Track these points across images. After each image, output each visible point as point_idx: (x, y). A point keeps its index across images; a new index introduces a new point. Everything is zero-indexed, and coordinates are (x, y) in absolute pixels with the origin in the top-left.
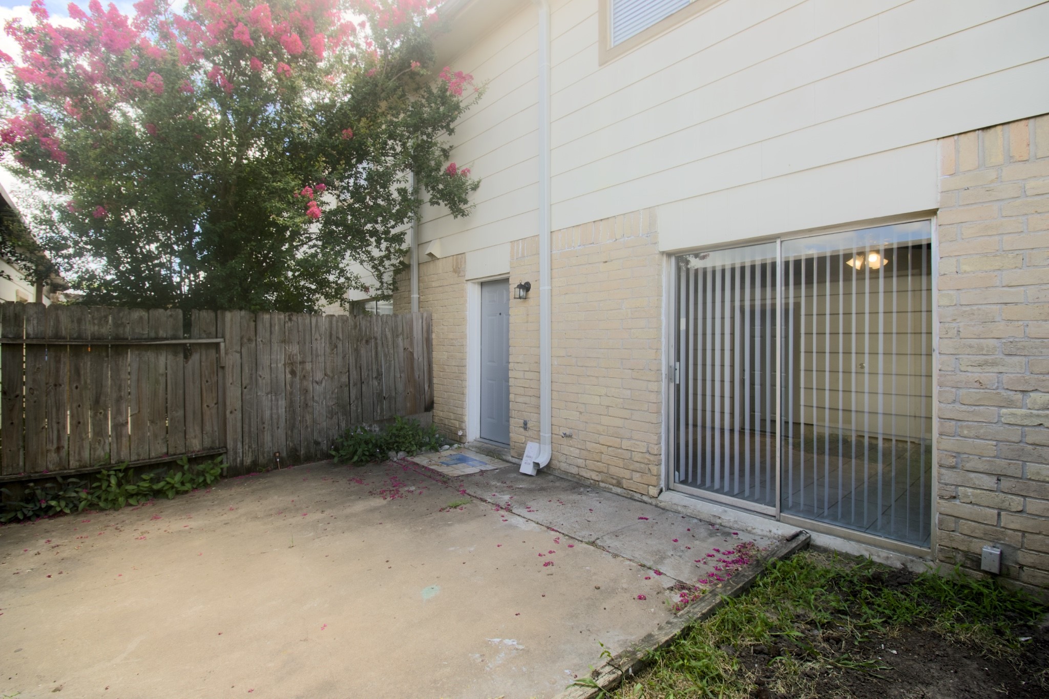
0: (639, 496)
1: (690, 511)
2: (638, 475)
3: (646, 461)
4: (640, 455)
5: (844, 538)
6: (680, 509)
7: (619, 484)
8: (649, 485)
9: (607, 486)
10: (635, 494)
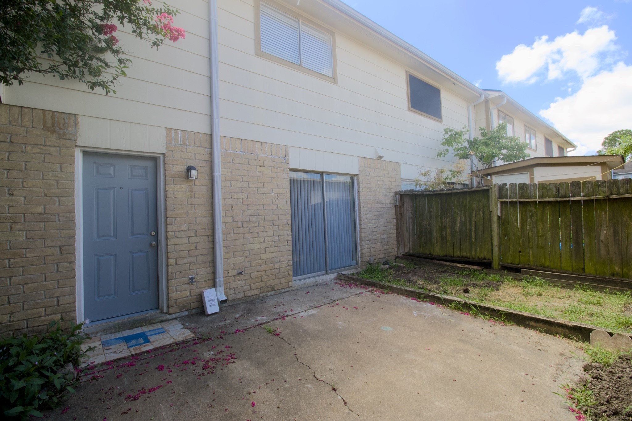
0: (284, 290)
1: (306, 285)
2: (283, 279)
3: (287, 270)
4: (284, 268)
5: (349, 270)
6: (302, 286)
7: (273, 289)
8: (288, 282)
9: (264, 294)
10: (281, 290)
